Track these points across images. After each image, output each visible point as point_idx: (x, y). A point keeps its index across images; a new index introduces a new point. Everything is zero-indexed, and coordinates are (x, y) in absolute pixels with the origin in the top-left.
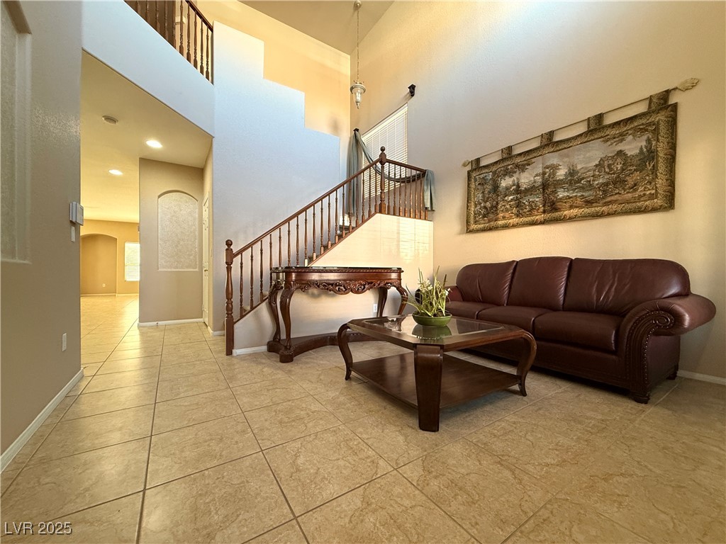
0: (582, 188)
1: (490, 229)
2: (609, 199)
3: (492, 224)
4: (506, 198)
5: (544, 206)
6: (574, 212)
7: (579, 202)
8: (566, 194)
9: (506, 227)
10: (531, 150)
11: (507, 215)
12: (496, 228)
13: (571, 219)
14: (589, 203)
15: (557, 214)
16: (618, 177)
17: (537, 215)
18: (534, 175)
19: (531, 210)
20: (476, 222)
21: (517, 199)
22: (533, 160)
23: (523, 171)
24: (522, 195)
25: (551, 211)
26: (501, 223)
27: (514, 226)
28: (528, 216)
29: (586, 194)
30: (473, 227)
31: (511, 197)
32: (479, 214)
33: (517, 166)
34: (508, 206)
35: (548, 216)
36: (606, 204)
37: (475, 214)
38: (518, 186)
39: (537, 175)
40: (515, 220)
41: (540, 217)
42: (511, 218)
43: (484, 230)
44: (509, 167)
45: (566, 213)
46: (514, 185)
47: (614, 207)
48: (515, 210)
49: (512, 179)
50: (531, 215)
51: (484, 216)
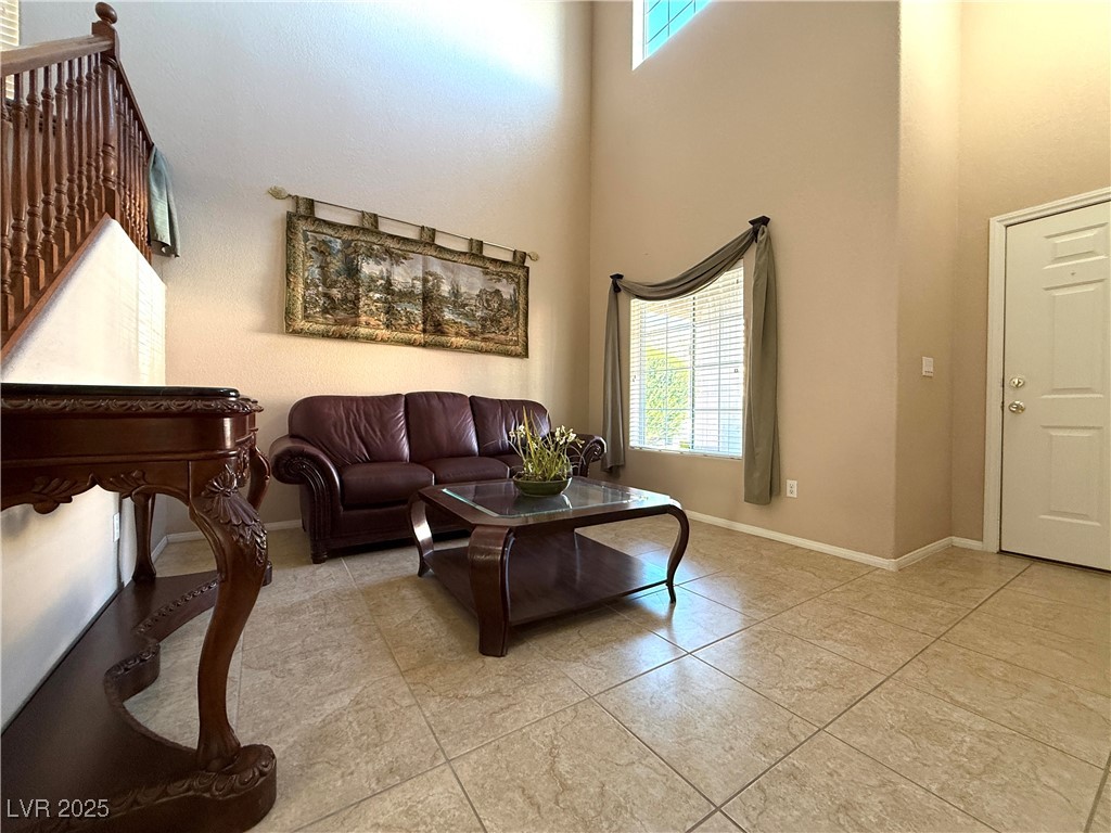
0: (466, 315)
1: (342, 337)
2: (487, 336)
3: (347, 329)
4: (371, 294)
5: (424, 323)
6: (460, 341)
7: (464, 330)
8: (452, 317)
9: (371, 339)
10: (407, 239)
11: (373, 322)
12: (356, 338)
13: (458, 349)
14: (473, 335)
15: (443, 339)
16: (494, 315)
17: (415, 333)
18: (413, 276)
19: (409, 324)
20: (306, 317)
21: (386, 301)
22: (411, 255)
23: (398, 263)
24: (396, 299)
25: (434, 333)
26: (363, 331)
27: (383, 341)
28: (403, 331)
29: (470, 324)
30: (300, 324)
31: (377, 296)
32: (316, 304)
33: (388, 251)
34: (374, 308)
35: (430, 338)
36: (484, 340)
37: (305, 301)
38: (389, 282)
39: (415, 278)
40: (384, 333)
41: (419, 337)
42: (377, 327)
43: (325, 335)
44: (375, 247)
45: (453, 339)
46: (382, 278)
47: (491, 345)
48: (383, 317)
49: (380, 267)
50: (407, 331)
51: (325, 311)
